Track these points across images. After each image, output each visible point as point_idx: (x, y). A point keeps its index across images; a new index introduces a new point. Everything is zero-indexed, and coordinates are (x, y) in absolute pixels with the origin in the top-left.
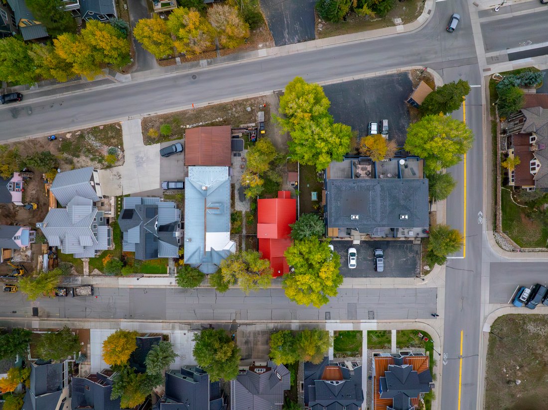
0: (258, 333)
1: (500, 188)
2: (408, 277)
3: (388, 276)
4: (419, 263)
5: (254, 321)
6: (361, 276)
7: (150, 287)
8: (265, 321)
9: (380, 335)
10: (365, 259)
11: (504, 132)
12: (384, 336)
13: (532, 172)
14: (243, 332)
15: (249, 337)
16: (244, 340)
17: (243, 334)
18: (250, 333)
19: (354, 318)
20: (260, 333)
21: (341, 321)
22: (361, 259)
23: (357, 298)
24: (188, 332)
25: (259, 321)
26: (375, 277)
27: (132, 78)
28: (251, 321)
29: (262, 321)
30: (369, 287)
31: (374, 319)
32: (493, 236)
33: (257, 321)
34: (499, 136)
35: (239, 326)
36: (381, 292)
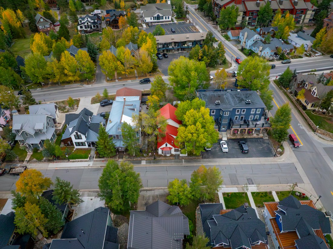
0: (157, 196)
1: (304, 112)
2: (269, 157)
3: (254, 157)
4: (272, 148)
5: (153, 188)
6: (234, 157)
7: (72, 168)
8: (162, 188)
9: (262, 195)
10: (233, 148)
11: (291, 93)
12: (267, 196)
13: (315, 96)
14: (144, 196)
15: (149, 199)
16: (144, 202)
17: (144, 197)
18: (149, 197)
19: (237, 184)
20: (159, 197)
21: (227, 186)
22: (231, 148)
23: (235, 170)
24: (95, 198)
25: (158, 188)
26: (244, 157)
27: (91, 86)
28: (151, 188)
29: (160, 188)
30: (242, 163)
31: (253, 184)
32: (315, 135)
33: (155, 188)
34: (290, 95)
35: (140, 192)
36: (252, 167)
